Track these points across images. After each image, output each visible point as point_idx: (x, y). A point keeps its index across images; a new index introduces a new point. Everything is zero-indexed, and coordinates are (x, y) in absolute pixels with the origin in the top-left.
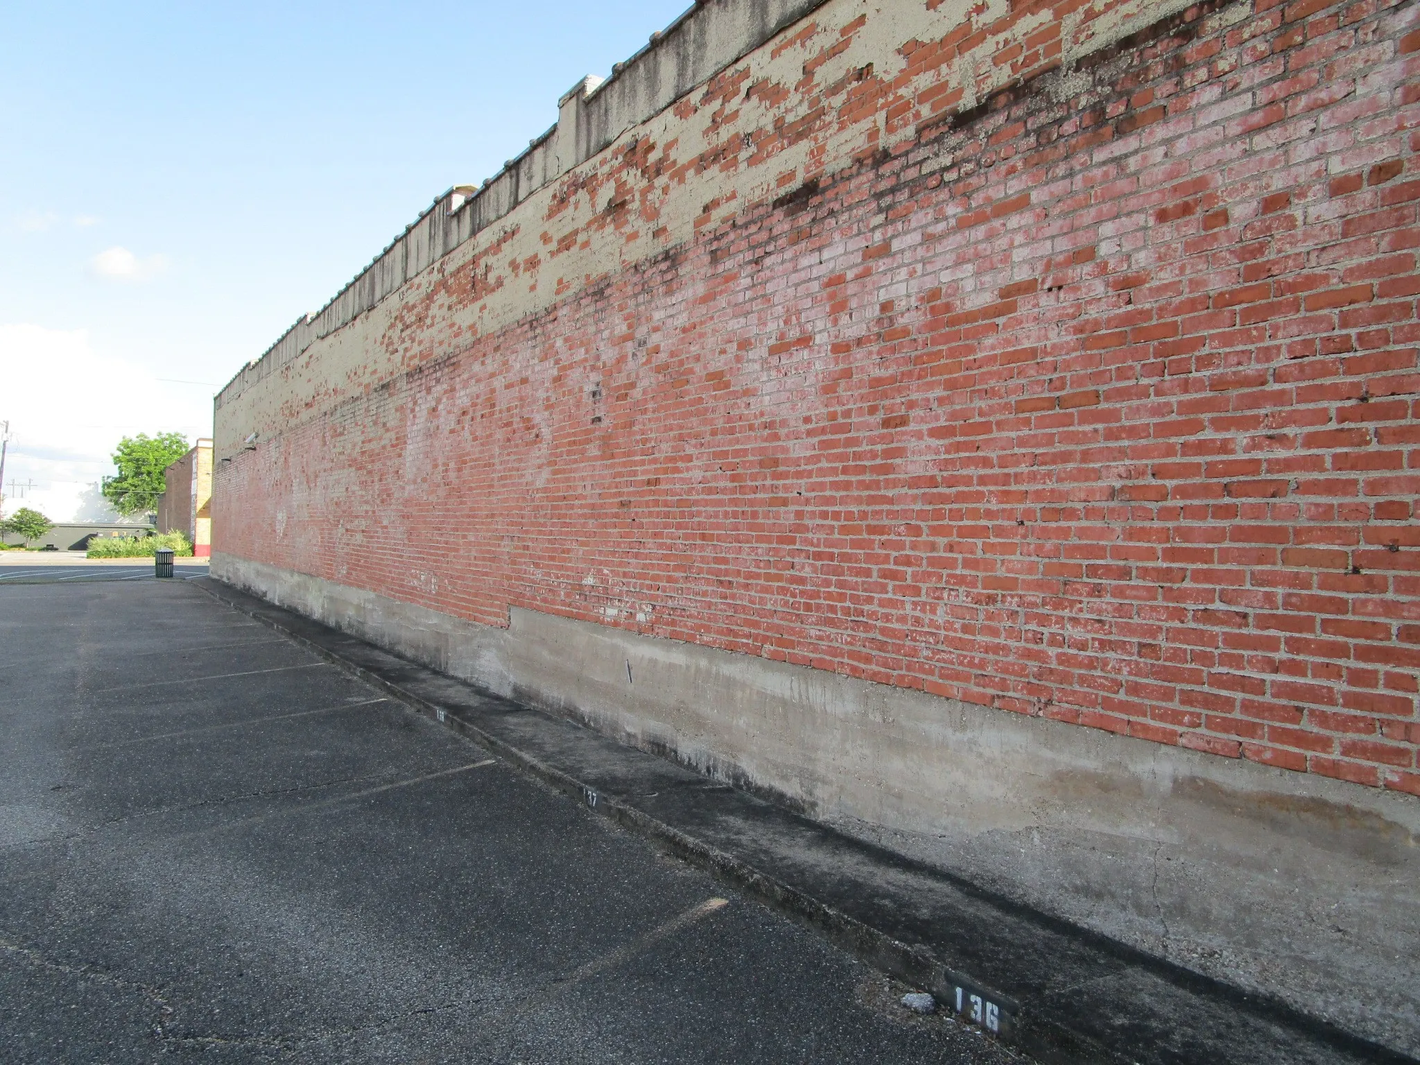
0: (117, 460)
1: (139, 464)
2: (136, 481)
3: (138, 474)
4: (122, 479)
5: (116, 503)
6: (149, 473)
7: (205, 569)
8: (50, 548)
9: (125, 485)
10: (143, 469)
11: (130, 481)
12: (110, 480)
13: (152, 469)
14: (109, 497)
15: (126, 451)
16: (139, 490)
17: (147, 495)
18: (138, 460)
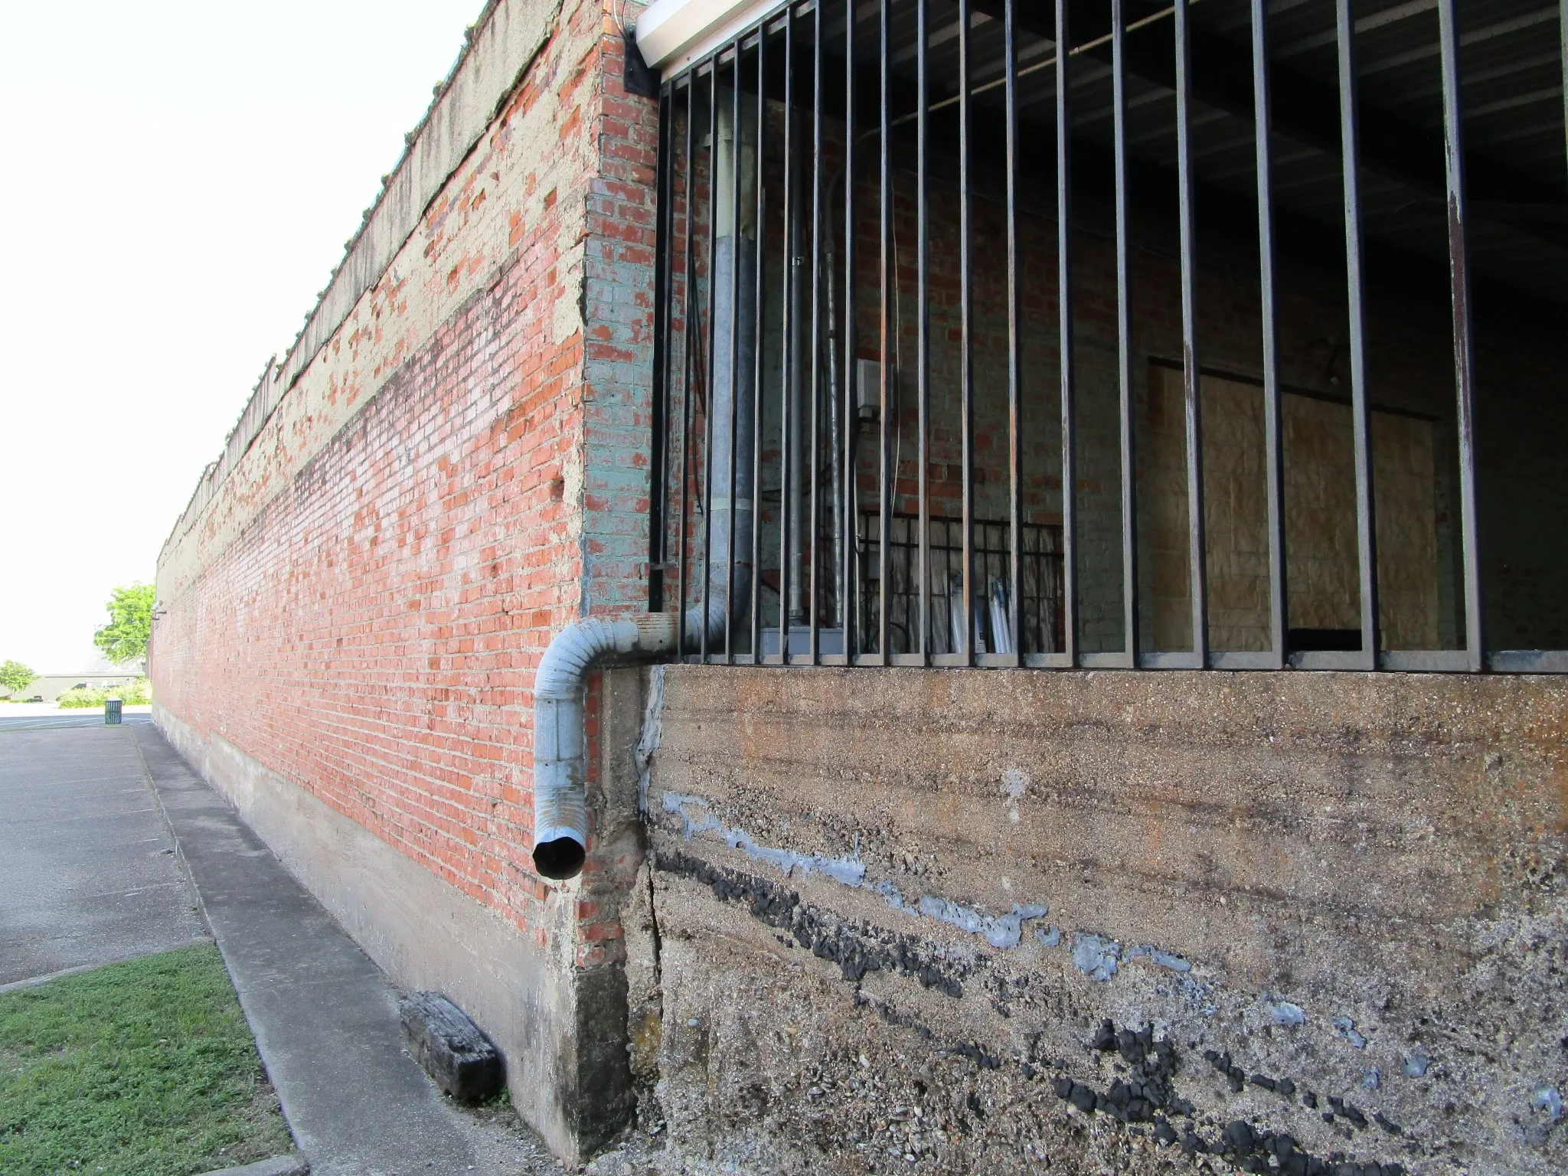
0: (111, 608)
1: (131, 609)
2: (128, 628)
3: (129, 621)
4: (115, 626)
5: (109, 651)
6: (141, 619)
7: (148, 715)
8: (38, 699)
9: (116, 632)
10: (136, 616)
11: (121, 628)
12: (102, 629)
13: (144, 615)
14: (101, 647)
15: (120, 596)
16: (131, 637)
17: (139, 642)
18: (130, 606)
